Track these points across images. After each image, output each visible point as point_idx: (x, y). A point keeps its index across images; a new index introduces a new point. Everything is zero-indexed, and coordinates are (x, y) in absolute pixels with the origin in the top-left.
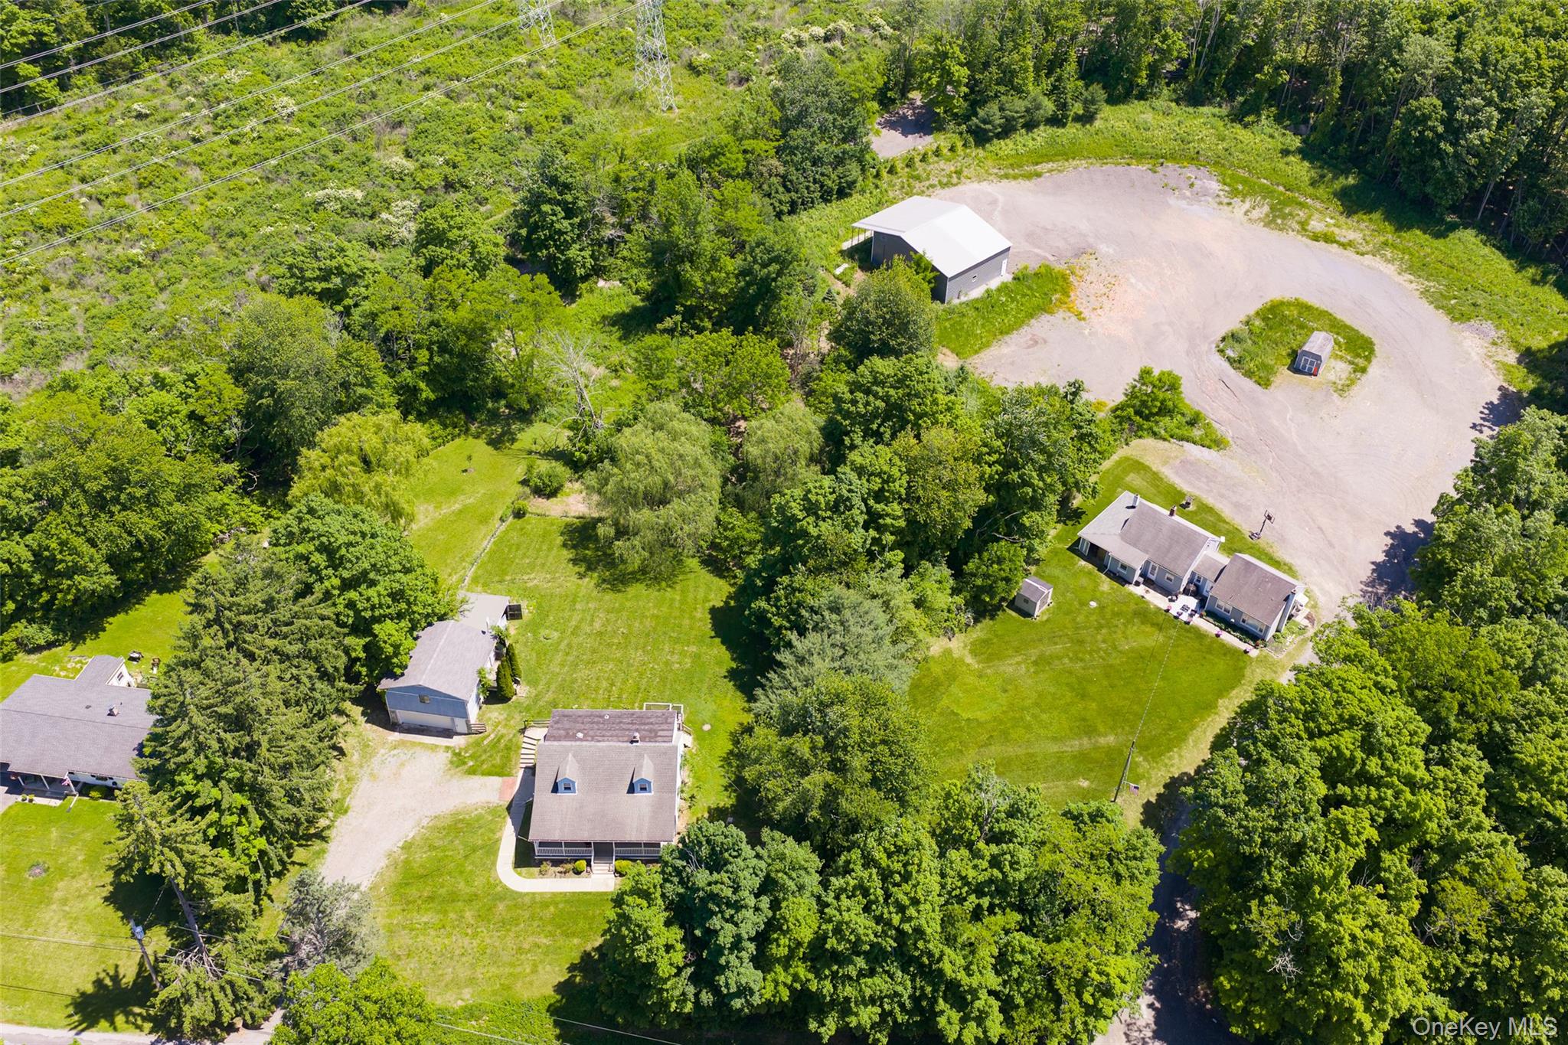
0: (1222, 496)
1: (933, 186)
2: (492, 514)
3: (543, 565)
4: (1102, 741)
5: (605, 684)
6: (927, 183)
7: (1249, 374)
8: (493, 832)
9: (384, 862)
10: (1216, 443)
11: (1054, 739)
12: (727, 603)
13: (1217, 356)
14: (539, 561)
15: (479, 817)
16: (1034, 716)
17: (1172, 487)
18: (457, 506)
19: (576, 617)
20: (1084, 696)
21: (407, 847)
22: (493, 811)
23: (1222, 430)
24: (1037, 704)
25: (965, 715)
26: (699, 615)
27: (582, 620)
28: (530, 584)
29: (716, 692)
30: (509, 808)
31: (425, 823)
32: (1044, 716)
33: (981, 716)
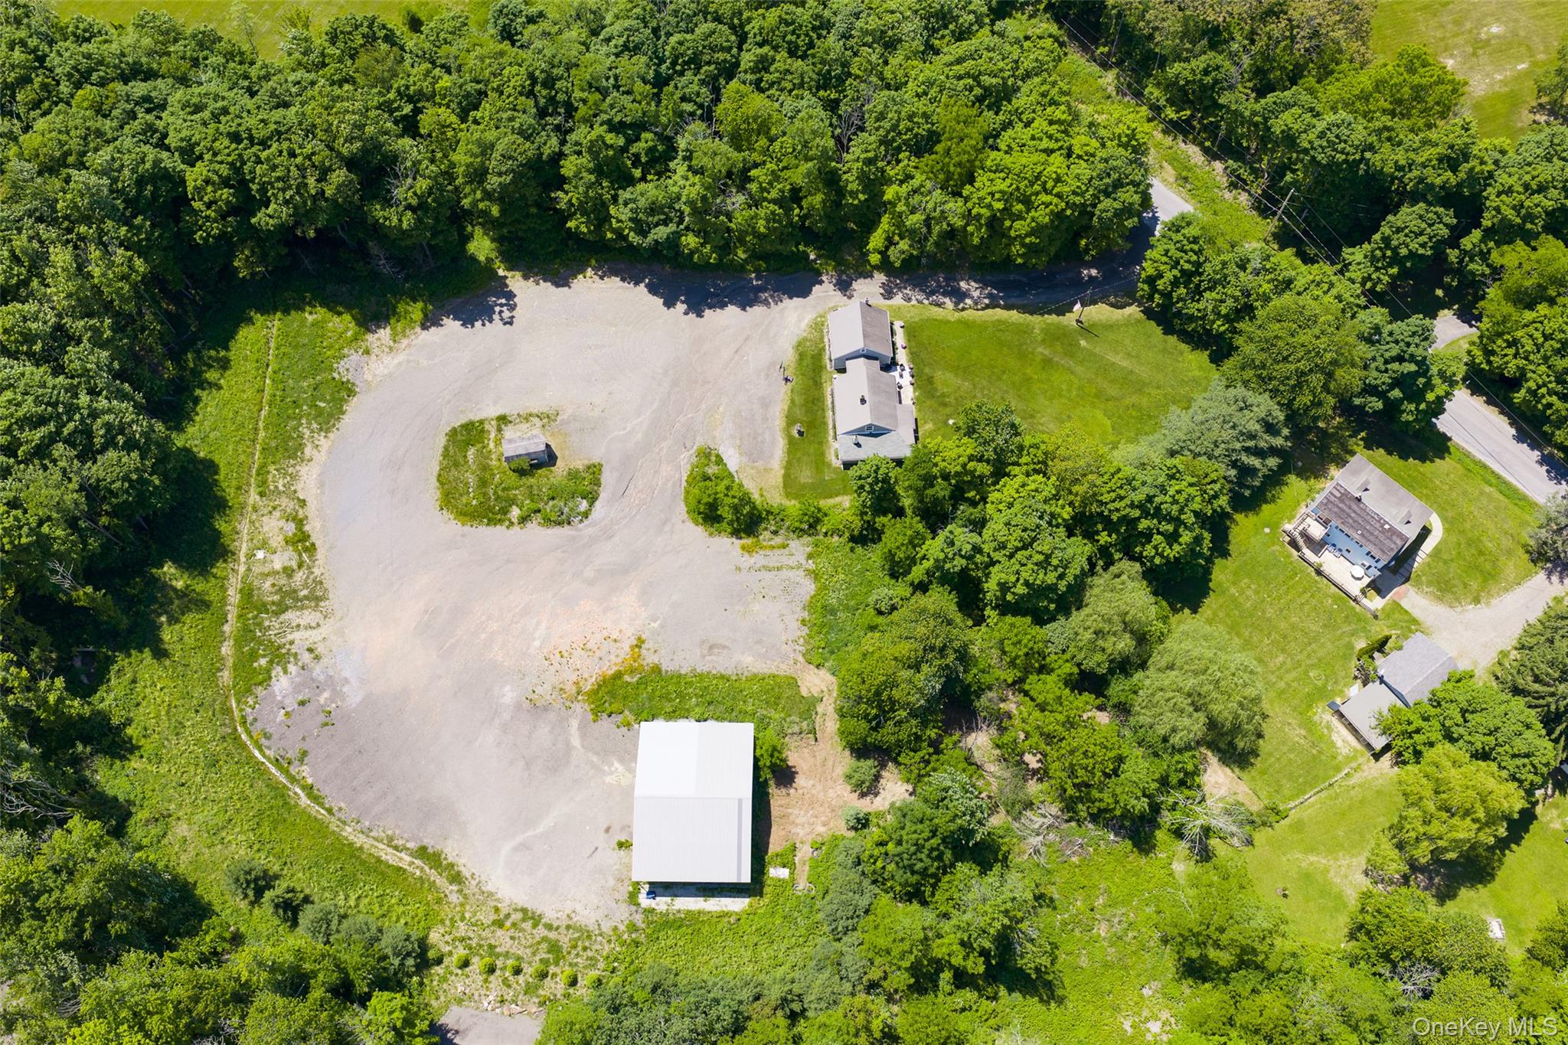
0: (765, 419)
1: (549, 927)
2: (1290, 826)
3: (1284, 743)
4: (1046, 352)
5: (1307, 607)
6: (552, 935)
7: (597, 483)
8: (1429, 564)
9: (1493, 601)
10: (707, 455)
11: (1072, 373)
12: (1182, 609)
13: (594, 515)
14: (1285, 749)
15: (1429, 584)
16: (1069, 391)
17: (789, 452)
18: (1313, 858)
19: (1289, 677)
20: (1028, 380)
21: (1477, 600)
22: (1418, 585)
23: (686, 461)
24: (1060, 395)
25: (1109, 423)
26: (1209, 612)
27: (1288, 671)
28: (1303, 732)
29: (1243, 549)
30: (1407, 580)
31: (1459, 609)
32: (1064, 387)
33: (1099, 414)
